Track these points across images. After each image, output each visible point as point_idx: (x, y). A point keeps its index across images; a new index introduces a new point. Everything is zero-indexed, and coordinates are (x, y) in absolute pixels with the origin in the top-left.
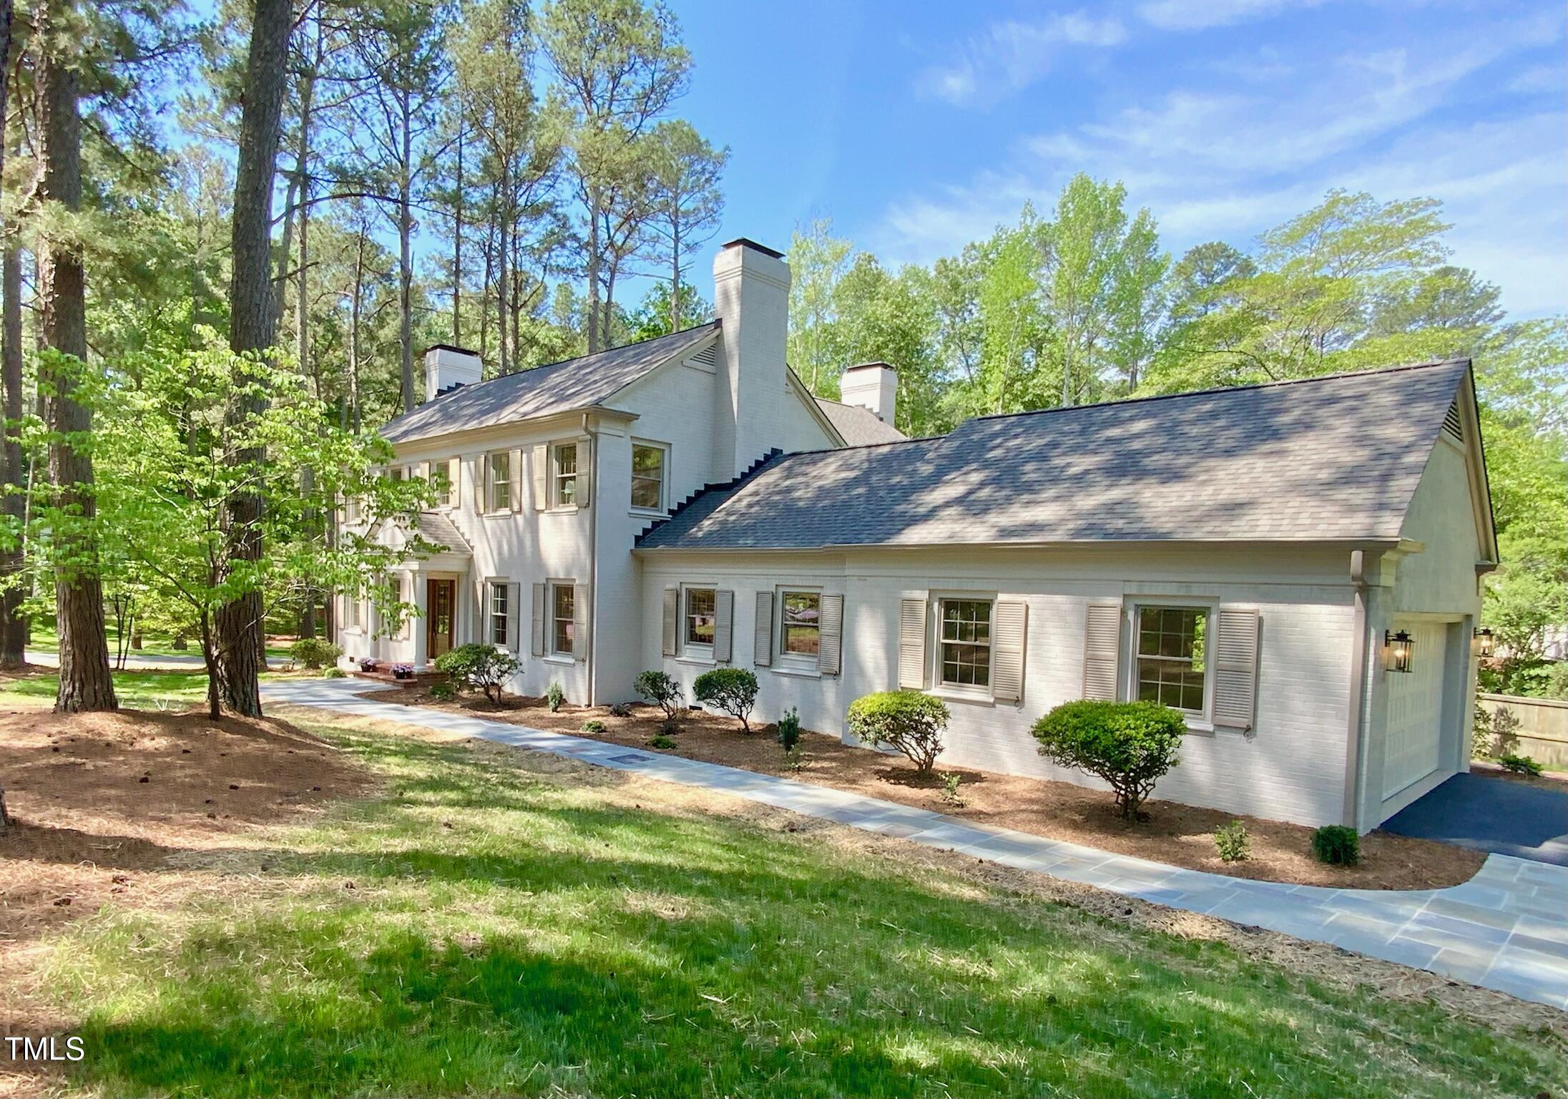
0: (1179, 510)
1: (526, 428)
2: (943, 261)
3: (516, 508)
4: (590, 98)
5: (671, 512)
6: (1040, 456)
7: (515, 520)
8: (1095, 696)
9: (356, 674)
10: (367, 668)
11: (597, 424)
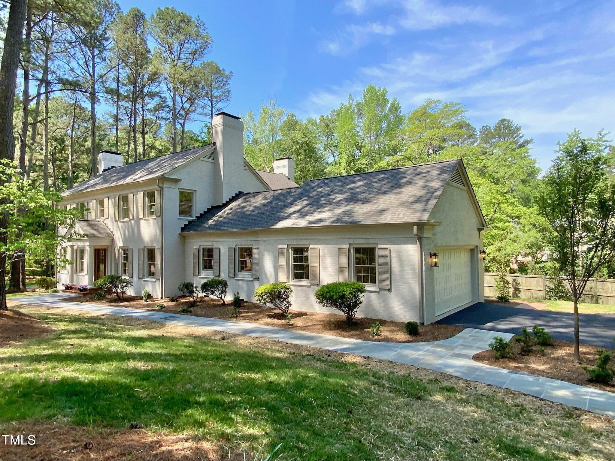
0: (365, 213)
1: (135, 185)
2: (323, 116)
3: (131, 217)
4: (171, 53)
5: (197, 217)
6: (328, 195)
7: (131, 223)
8: (342, 281)
9: (63, 291)
10: (68, 288)
11: (163, 183)
